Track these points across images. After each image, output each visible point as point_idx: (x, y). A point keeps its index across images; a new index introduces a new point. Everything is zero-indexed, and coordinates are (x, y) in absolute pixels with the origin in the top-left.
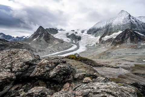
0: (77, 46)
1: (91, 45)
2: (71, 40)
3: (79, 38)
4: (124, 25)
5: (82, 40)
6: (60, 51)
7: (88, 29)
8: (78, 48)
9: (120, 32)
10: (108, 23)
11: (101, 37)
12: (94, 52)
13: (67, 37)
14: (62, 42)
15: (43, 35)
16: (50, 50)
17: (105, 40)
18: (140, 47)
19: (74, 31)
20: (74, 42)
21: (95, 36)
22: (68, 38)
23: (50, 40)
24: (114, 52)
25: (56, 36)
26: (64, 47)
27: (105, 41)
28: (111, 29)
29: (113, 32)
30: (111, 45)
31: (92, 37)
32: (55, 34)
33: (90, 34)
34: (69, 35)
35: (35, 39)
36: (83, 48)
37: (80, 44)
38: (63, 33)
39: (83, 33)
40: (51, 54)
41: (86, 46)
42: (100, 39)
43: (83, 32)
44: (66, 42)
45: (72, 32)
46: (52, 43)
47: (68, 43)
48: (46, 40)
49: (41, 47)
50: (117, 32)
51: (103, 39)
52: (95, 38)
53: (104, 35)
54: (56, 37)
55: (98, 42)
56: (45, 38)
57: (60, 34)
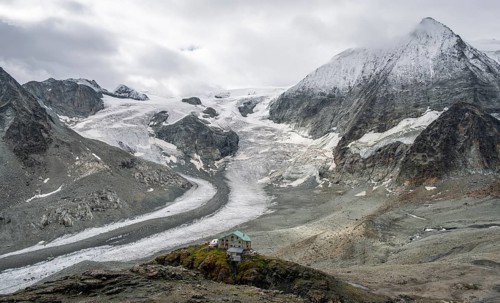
0: (217, 186)
1: (295, 184)
2: (180, 153)
3: (229, 144)
4: (442, 84)
5: (241, 156)
6: (110, 221)
7: (275, 96)
8: (222, 199)
10: (369, 69)
11: (345, 140)
13: (160, 136)
14: (124, 165)
16: (39, 214)
17: (364, 153)
19: (196, 101)
20: (199, 165)
21: (314, 134)
22: (161, 143)
23: (51, 149)
24: (414, 216)
25: (87, 128)
26: (140, 196)
27: (365, 161)
28: (389, 99)
29: (399, 117)
30: (398, 182)
31: (295, 137)
32: (85, 115)
33: (286, 120)
34: (171, 121)
36: (252, 196)
37: (234, 178)
38: (131, 113)
39: (250, 118)
40: (49, 240)
41: (268, 189)
42: (341, 151)
43: (246, 108)
44: (149, 164)
45: (187, 110)
46: (61, 170)
47: (160, 169)
48: (22, 155)
50: (418, 115)
51: (354, 150)
52: (310, 142)
53: (354, 128)
54: (93, 134)
55: (332, 166)
56: (17, 137)
57: (118, 117)
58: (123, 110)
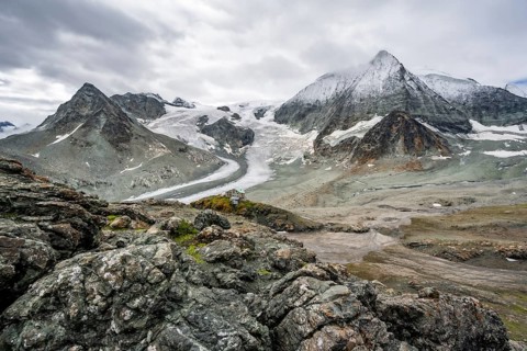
0: (240, 164)
1: (288, 163)
2: (217, 143)
3: (248, 137)
5: (256, 145)
6: (174, 184)
8: (243, 171)
9: (377, 119)
11: (321, 135)
12: (299, 186)
13: (203, 132)
14: (181, 150)
15: (98, 122)
16: (130, 180)
17: (333, 143)
18: (428, 166)
19: (226, 109)
20: (229, 151)
21: (302, 131)
22: (205, 136)
23: (133, 140)
24: (358, 182)
25: (156, 126)
26: (192, 170)
27: (332, 148)
28: (351, 108)
29: (357, 120)
30: (352, 161)
31: (289, 133)
32: (154, 118)
33: (285, 122)
34: (210, 122)
35: (61, 138)
36: (261, 170)
37: (251, 158)
38: (184, 117)
39: (262, 120)
40: (136, 195)
41: (272, 165)
42: (318, 142)
43: (260, 114)
44: (197, 150)
45: (222, 114)
46: (140, 153)
47: (204, 153)
48: (115, 143)
49: (93, 170)
50: (369, 119)
51: (326, 142)
52: (299, 136)
53: (328, 127)
54: (159, 131)
55: (312, 151)
56: (110, 132)
57: (176, 119)
58: (179, 115)
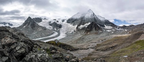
0: (58, 33)
1: (70, 33)
2: (53, 28)
3: (60, 26)
5: (62, 28)
6: (43, 37)
7: (68, 19)
8: (59, 35)
9: (89, 23)
10: (82, 16)
11: (78, 26)
13: (50, 25)
14: (45, 29)
15: (30, 23)
16: (34, 35)
17: (81, 28)
19: (55, 20)
20: (56, 30)
21: (73, 25)
22: (50, 26)
23: (35, 27)
24: (86, 37)
25: (40, 24)
27: (81, 29)
28: (84, 20)
29: (86, 23)
30: (85, 32)
31: (70, 25)
32: (40, 22)
33: (69, 23)
34: (51, 23)
35: (24, 27)
36: (63, 34)
37: (61, 32)
38: (46, 22)
41: (66, 33)
42: (77, 28)
43: (63, 21)
44: (48, 29)
45: (54, 21)
47: (50, 30)
48: (32, 28)
49: (28, 33)
50: (88, 23)
51: (79, 28)
52: (73, 26)
53: (79, 24)
55: (76, 30)
57: (44, 22)
